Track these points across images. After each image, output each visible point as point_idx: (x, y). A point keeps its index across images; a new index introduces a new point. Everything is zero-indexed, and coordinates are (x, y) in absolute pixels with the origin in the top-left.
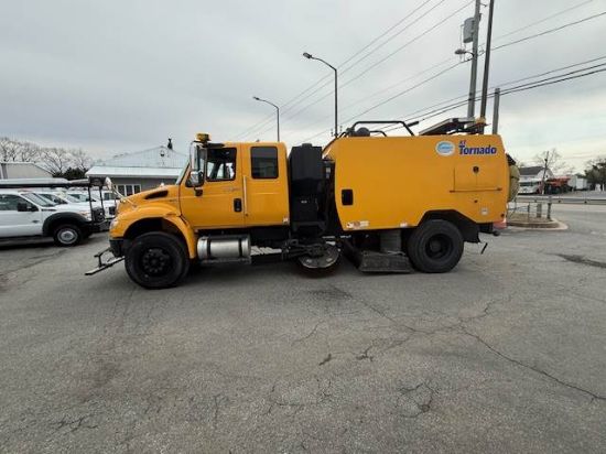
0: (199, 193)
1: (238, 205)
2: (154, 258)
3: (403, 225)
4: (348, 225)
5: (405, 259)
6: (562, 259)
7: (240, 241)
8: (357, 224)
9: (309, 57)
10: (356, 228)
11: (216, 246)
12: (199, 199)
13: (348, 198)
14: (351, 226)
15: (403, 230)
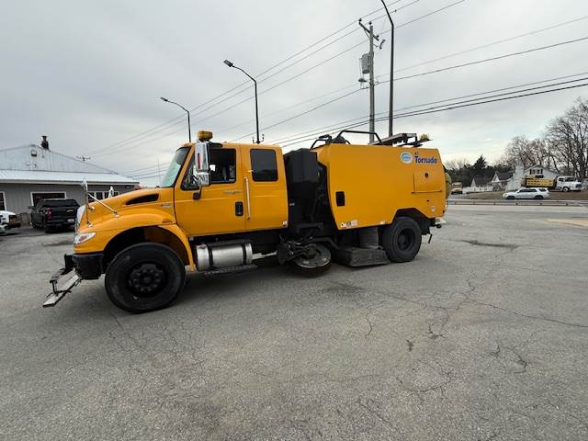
0: (197, 197)
1: (239, 208)
2: (146, 275)
3: (382, 223)
4: (342, 225)
5: (383, 252)
6: (468, 244)
7: (243, 246)
8: (349, 223)
9: (230, 65)
10: (348, 227)
11: (219, 254)
12: (196, 202)
13: (341, 199)
14: (345, 225)
15: (380, 227)
